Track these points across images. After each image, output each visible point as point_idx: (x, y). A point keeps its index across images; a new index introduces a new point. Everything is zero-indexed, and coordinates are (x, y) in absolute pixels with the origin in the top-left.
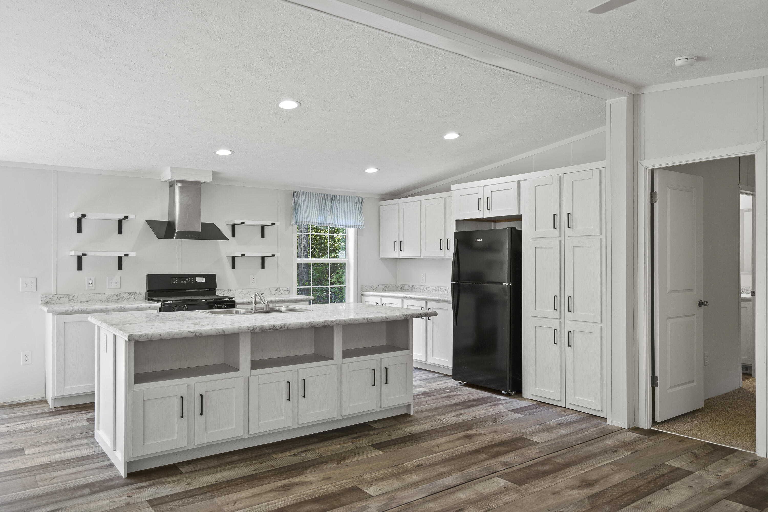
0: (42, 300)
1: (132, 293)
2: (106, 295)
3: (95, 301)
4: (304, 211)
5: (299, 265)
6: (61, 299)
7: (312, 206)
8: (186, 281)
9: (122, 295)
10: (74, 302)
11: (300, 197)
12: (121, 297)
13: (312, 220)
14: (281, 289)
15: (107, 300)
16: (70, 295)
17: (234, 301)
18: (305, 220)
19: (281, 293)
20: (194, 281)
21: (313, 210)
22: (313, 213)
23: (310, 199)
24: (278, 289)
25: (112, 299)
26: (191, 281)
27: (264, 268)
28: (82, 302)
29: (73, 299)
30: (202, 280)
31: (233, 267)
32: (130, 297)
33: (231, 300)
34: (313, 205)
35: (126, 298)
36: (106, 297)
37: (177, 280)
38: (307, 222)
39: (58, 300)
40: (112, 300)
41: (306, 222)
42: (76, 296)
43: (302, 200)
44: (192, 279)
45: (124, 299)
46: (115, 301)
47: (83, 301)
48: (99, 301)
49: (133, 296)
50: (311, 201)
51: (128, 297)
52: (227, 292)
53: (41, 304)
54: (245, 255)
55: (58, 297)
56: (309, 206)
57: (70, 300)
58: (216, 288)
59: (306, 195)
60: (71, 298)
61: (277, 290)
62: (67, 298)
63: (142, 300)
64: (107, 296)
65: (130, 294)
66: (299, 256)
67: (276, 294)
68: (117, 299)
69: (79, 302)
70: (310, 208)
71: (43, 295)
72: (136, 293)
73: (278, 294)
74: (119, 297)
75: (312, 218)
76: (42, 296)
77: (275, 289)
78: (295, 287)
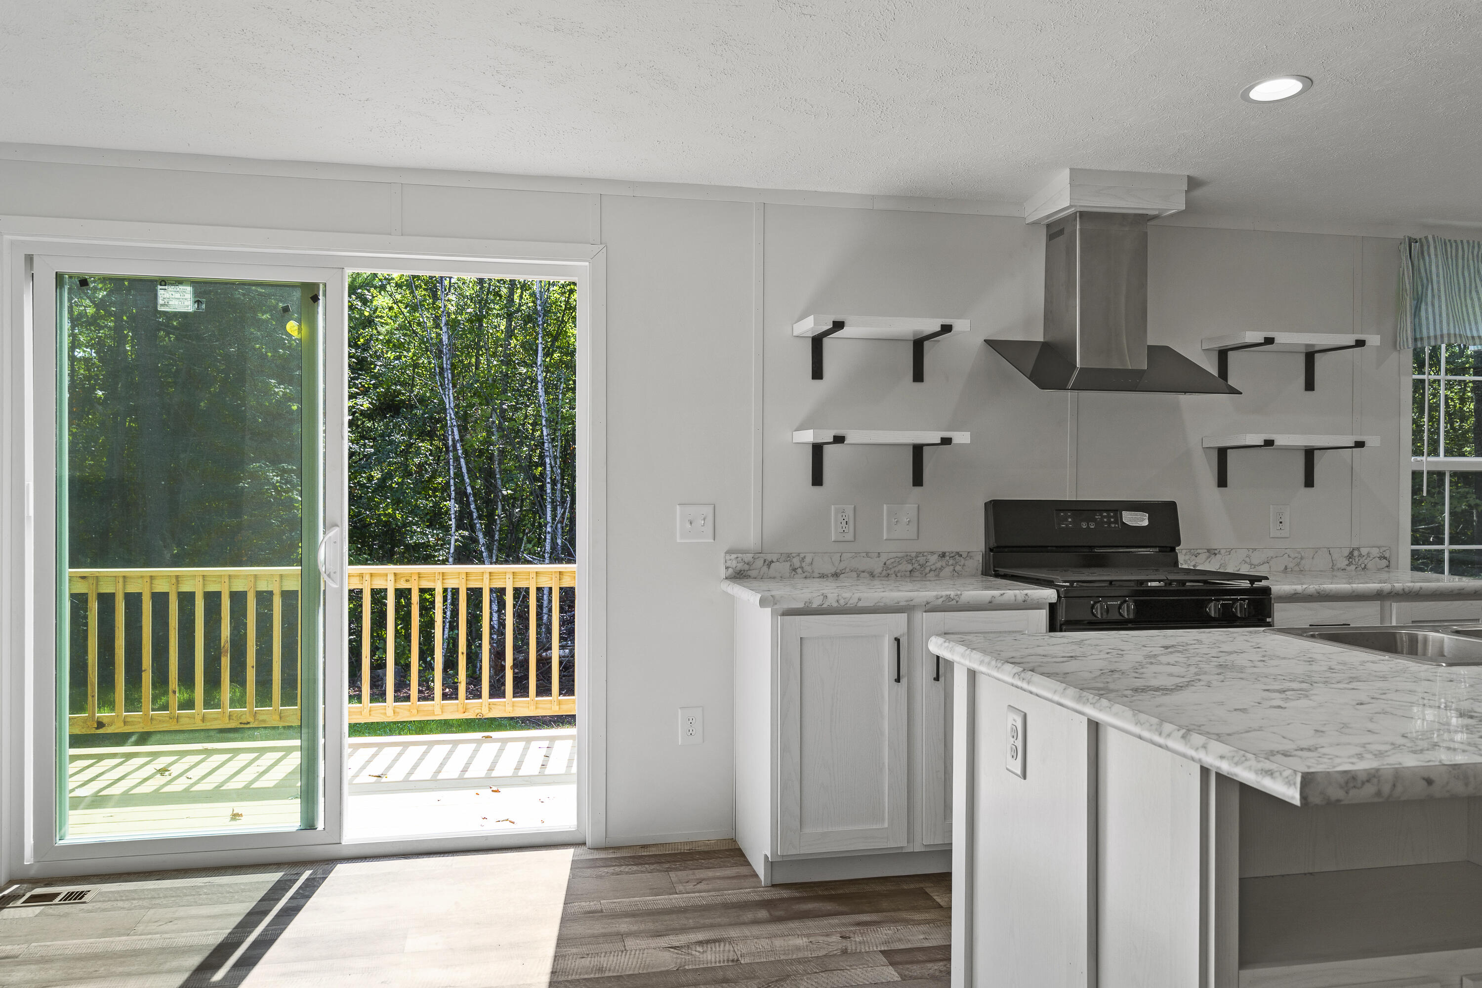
0: (727, 568)
1: (947, 554)
2: (884, 558)
3: (854, 574)
4: (1446, 300)
5: (1416, 476)
6: (773, 564)
7: (1468, 285)
8: (1094, 520)
9: (922, 559)
10: (804, 575)
11: (1433, 256)
12: (922, 566)
13: (1471, 329)
14: (1364, 551)
15: (884, 573)
16: (794, 555)
17: (1267, 591)
18: (1449, 330)
19: (1363, 566)
20: (1116, 522)
21: (1472, 299)
22: (1473, 307)
23: (1460, 261)
24: (1356, 553)
25: (896, 569)
26: (1109, 523)
27: (1313, 486)
28: (823, 576)
29: (802, 567)
30: (1142, 520)
31: (1222, 482)
32: (944, 564)
33: (1257, 584)
34: (1470, 282)
35: (933, 567)
36: (882, 564)
37: (1069, 517)
38: (1455, 335)
39: (765, 568)
40: (899, 571)
41: (1452, 336)
42: (808, 560)
43: (1435, 265)
44: (1112, 517)
45: (928, 569)
46: (905, 576)
47: (826, 572)
48: (866, 574)
49: (951, 562)
50: (1463, 267)
51: (939, 565)
52: (1203, 556)
53: (726, 578)
54: (1276, 443)
55: (765, 561)
56: (1459, 283)
57: (795, 570)
58: (1179, 544)
59: (1449, 249)
60: (796, 562)
61: (1351, 556)
62: (788, 564)
63: (974, 576)
64: (884, 560)
65: (943, 555)
66: (1418, 452)
67: (1348, 568)
68: (911, 571)
69: (816, 575)
70: (1462, 291)
71: (729, 552)
72: (958, 553)
73: (1353, 567)
74: (916, 565)
75: (1470, 324)
76: (728, 557)
77: (1346, 552)
78: (1405, 549)
